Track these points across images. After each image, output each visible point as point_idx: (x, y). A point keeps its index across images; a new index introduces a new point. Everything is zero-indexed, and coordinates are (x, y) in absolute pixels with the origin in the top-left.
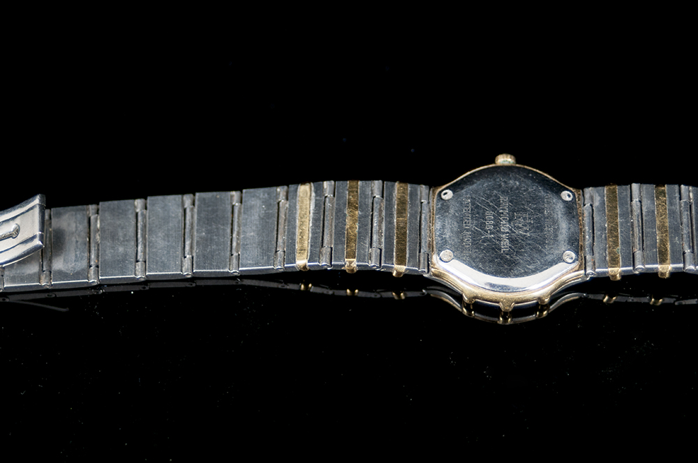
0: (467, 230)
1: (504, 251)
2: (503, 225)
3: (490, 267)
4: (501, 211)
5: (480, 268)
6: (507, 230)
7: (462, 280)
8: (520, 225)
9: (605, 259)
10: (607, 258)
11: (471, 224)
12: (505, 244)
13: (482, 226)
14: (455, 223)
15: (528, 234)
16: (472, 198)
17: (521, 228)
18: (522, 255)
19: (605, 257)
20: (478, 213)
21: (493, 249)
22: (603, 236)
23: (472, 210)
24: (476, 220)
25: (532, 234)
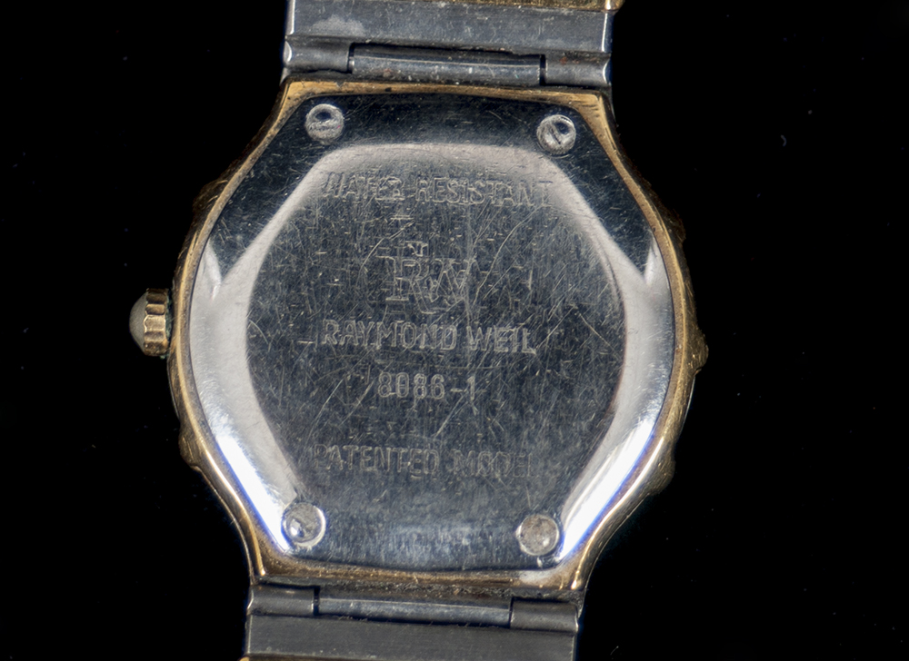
0: (448, 461)
1: (531, 345)
2: (429, 340)
3: (589, 395)
4: (378, 346)
5: (591, 428)
6: (453, 329)
7: (622, 491)
8: (435, 284)
9: (567, 17)
10: (565, 11)
11: (426, 450)
12: (506, 338)
13: (431, 413)
14: (417, 500)
15: (470, 261)
16: (322, 440)
17: (445, 283)
18: (550, 285)
19: (561, 17)
20: (383, 422)
21: (521, 380)
22: (479, 16)
23: (369, 443)
24: (408, 428)
25: (470, 246)
